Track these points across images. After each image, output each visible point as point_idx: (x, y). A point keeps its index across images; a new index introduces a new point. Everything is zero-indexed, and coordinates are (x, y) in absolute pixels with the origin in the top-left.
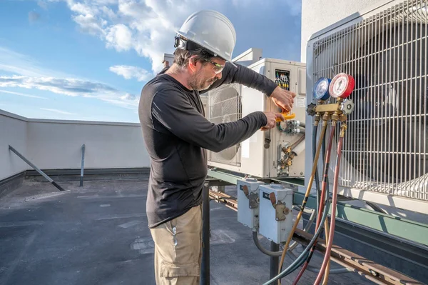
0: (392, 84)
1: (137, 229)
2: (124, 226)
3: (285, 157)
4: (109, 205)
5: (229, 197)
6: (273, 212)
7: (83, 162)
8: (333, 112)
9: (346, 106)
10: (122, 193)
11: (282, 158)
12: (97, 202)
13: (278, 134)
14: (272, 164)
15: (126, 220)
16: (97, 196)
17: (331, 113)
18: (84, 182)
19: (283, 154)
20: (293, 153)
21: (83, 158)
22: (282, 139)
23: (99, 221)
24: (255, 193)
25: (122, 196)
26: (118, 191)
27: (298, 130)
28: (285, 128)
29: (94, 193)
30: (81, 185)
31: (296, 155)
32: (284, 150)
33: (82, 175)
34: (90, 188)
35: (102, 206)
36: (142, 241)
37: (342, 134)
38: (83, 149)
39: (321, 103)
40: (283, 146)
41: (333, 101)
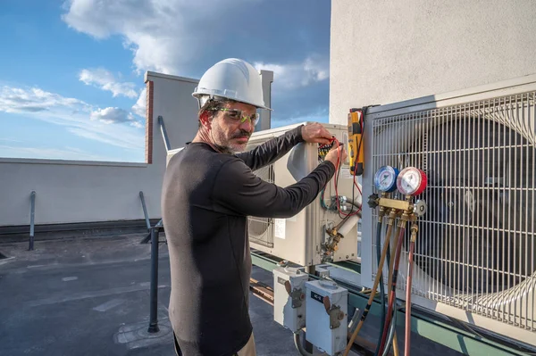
0: (471, 190)
1: (120, 312)
2: (101, 308)
3: (329, 239)
4: (75, 278)
5: (256, 282)
6: (326, 318)
7: (33, 216)
8: (402, 211)
9: (419, 207)
10: (93, 258)
11: (326, 241)
12: (58, 274)
13: (322, 212)
14: (314, 248)
15: (103, 300)
16: (56, 264)
17: (398, 212)
18: (35, 242)
19: (327, 236)
20: (338, 234)
21: (33, 211)
22: (326, 218)
23: (64, 304)
24: (298, 288)
25: (92, 263)
26: (86, 255)
27: (345, 208)
28: (329, 204)
29: (52, 260)
30: (31, 247)
31: (342, 236)
32: (329, 232)
33: (32, 234)
34: (44, 253)
35: (65, 279)
36: (128, 329)
37: (413, 238)
38: (33, 197)
39: (386, 197)
40: (327, 227)
41: (402, 197)
